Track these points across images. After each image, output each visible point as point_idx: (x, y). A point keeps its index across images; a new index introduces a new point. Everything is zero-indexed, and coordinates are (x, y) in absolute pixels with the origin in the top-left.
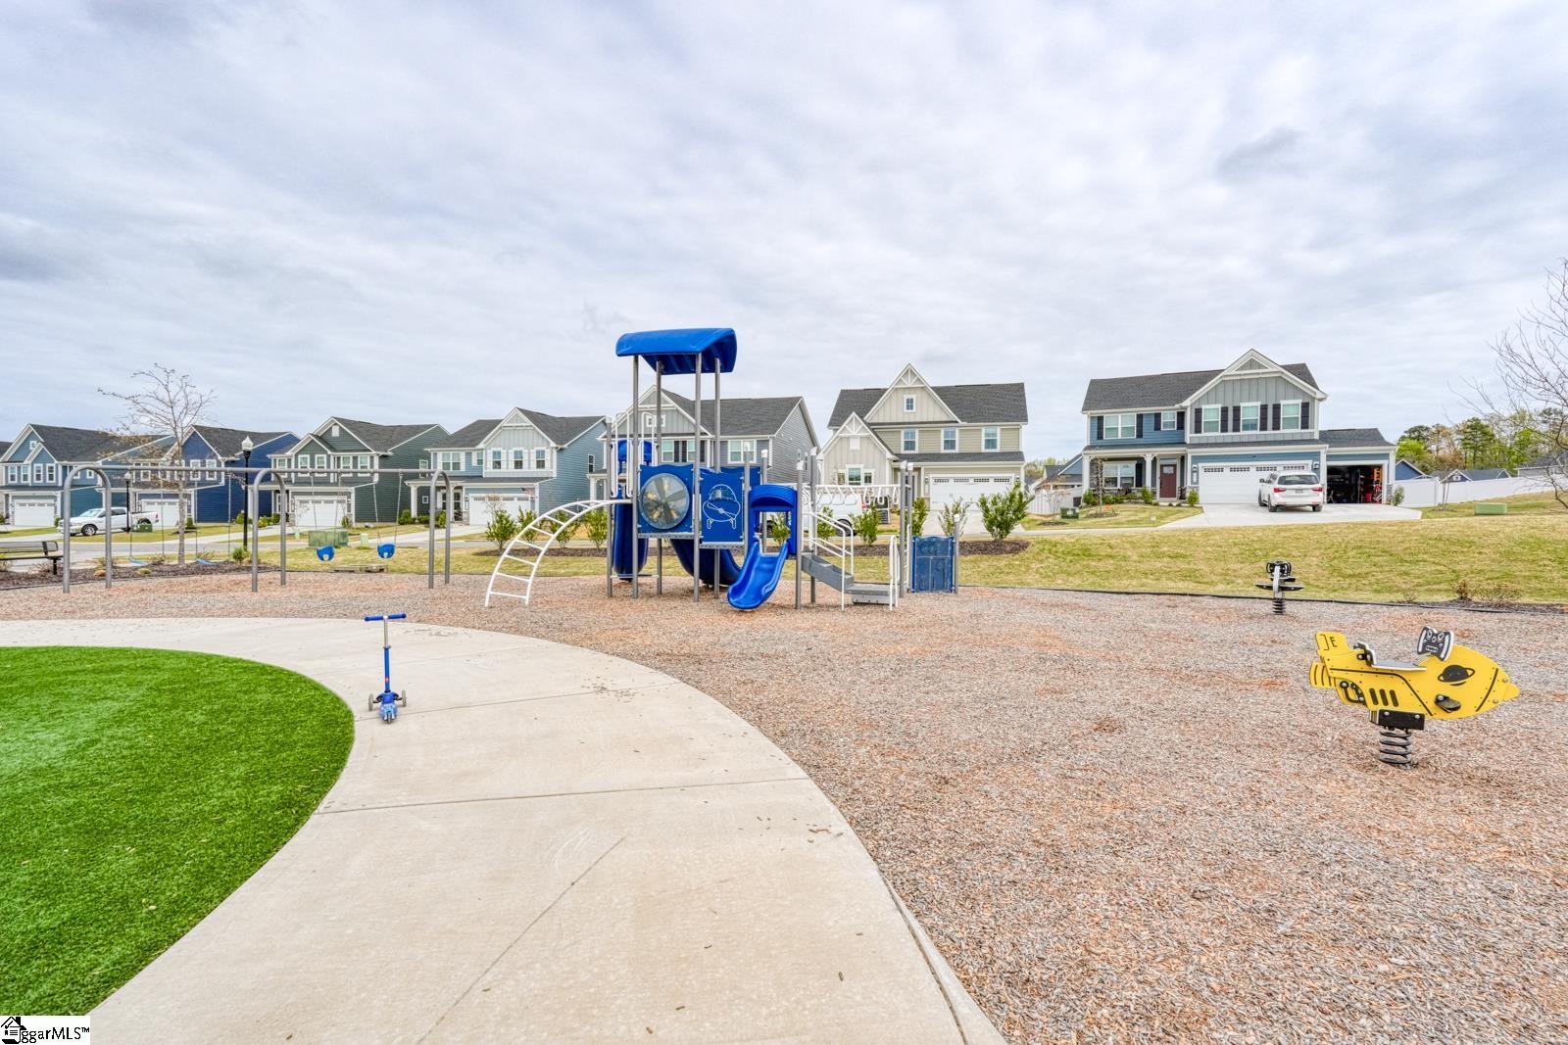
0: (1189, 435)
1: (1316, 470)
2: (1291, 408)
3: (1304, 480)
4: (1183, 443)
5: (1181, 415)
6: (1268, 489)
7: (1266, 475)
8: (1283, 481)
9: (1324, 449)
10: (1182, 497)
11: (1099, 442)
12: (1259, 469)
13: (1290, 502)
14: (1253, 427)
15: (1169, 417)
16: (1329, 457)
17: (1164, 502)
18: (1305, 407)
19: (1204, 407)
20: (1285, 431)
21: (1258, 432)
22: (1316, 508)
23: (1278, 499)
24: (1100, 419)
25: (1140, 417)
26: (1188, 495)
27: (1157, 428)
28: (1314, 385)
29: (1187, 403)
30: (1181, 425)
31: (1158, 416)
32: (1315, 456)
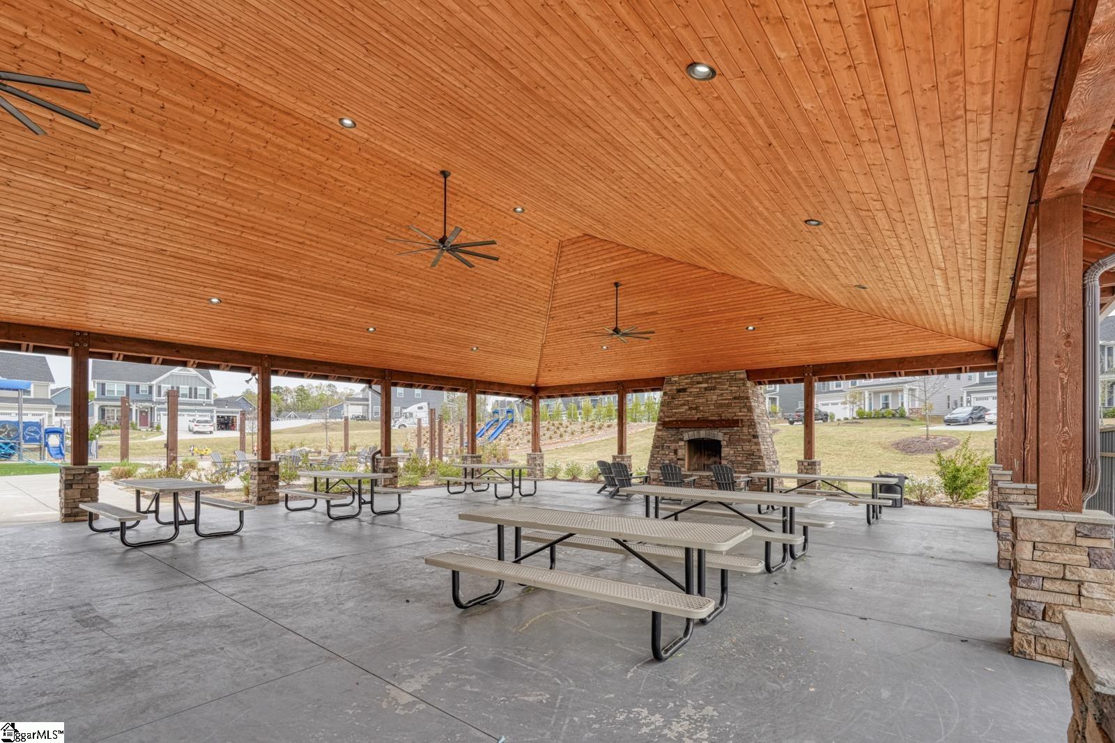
0: (155, 398)
1: (212, 417)
2: (202, 390)
3: (207, 422)
4: (151, 401)
5: (151, 387)
6: (192, 425)
7: (191, 418)
8: (198, 422)
9: (215, 408)
10: (151, 426)
11: (103, 397)
12: (188, 415)
13: (201, 430)
14: (186, 397)
15: (144, 387)
16: (217, 412)
17: (144, 429)
18: (208, 390)
19: (162, 385)
20: (199, 400)
21: (188, 399)
22: (211, 432)
23: (196, 429)
24: (103, 385)
25: (128, 386)
26: (156, 425)
27: (138, 392)
28: (211, 381)
29: (154, 383)
30: (151, 392)
31: (138, 387)
32: (211, 411)
